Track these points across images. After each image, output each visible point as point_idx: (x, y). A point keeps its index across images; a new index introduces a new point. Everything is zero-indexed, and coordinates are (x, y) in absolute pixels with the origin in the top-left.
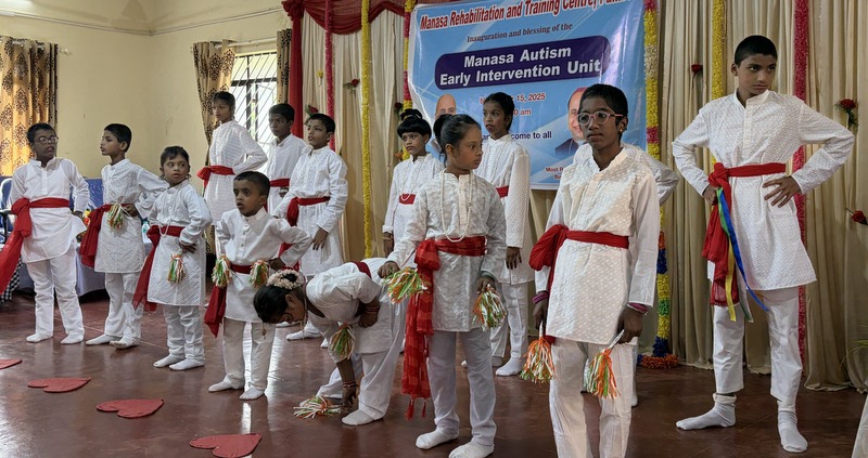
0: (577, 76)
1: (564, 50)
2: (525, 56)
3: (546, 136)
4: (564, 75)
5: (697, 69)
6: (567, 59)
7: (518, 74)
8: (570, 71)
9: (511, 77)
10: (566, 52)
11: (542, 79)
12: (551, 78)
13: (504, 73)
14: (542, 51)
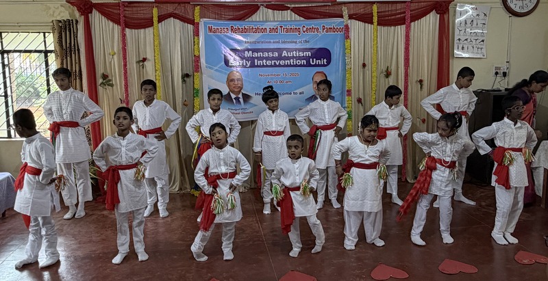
0: (316, 65)
1: (307, 53)
2: (285, 54)
3: (300, 93)
4: (309, 65)
5: (364, 65)
6: (309, 57)
7: (282, 62)
8: (311, 63)
9: (277, 64)
10: (309, 54)
11: (296, 66)
12: (301, 66)
13: (273, 62)
14: (294, 52)
